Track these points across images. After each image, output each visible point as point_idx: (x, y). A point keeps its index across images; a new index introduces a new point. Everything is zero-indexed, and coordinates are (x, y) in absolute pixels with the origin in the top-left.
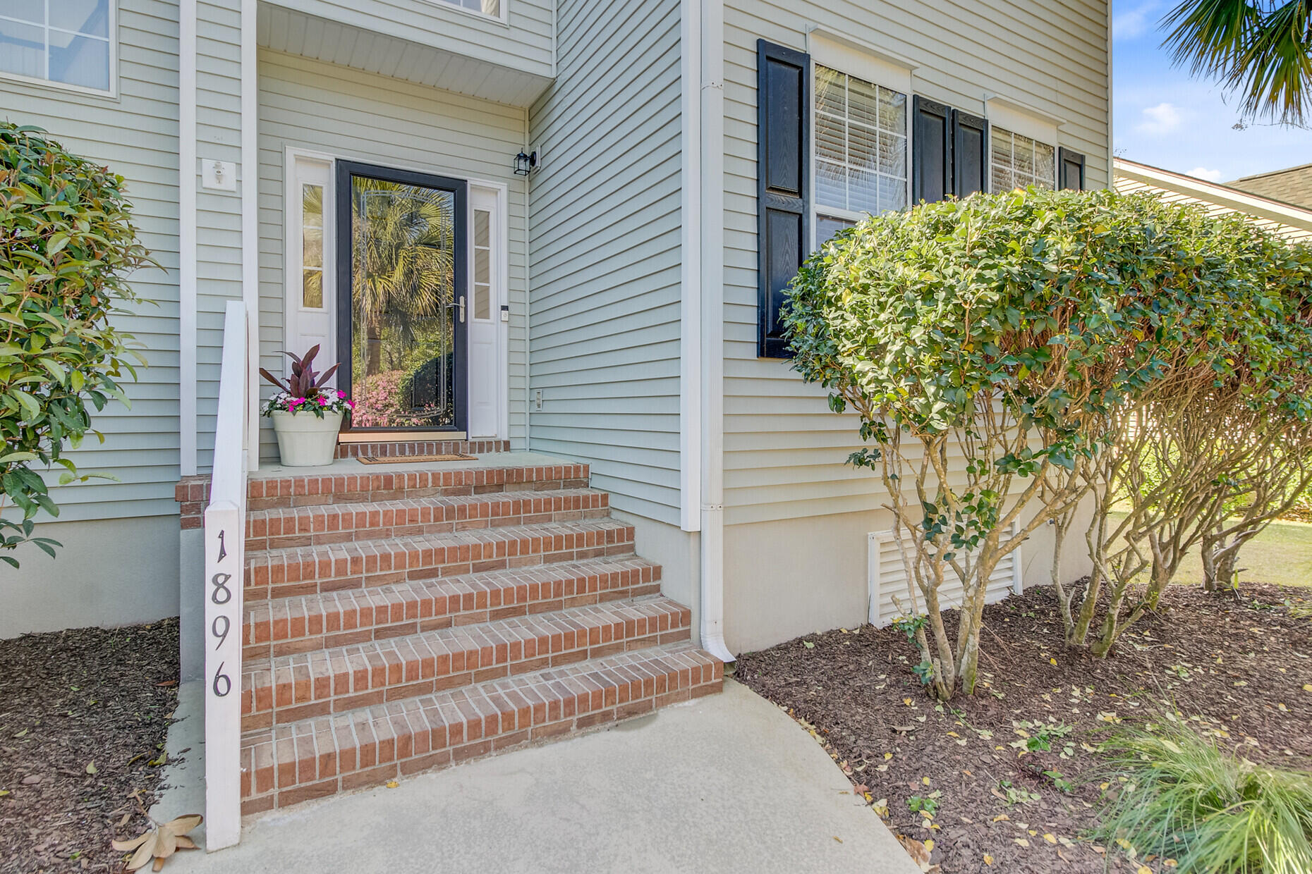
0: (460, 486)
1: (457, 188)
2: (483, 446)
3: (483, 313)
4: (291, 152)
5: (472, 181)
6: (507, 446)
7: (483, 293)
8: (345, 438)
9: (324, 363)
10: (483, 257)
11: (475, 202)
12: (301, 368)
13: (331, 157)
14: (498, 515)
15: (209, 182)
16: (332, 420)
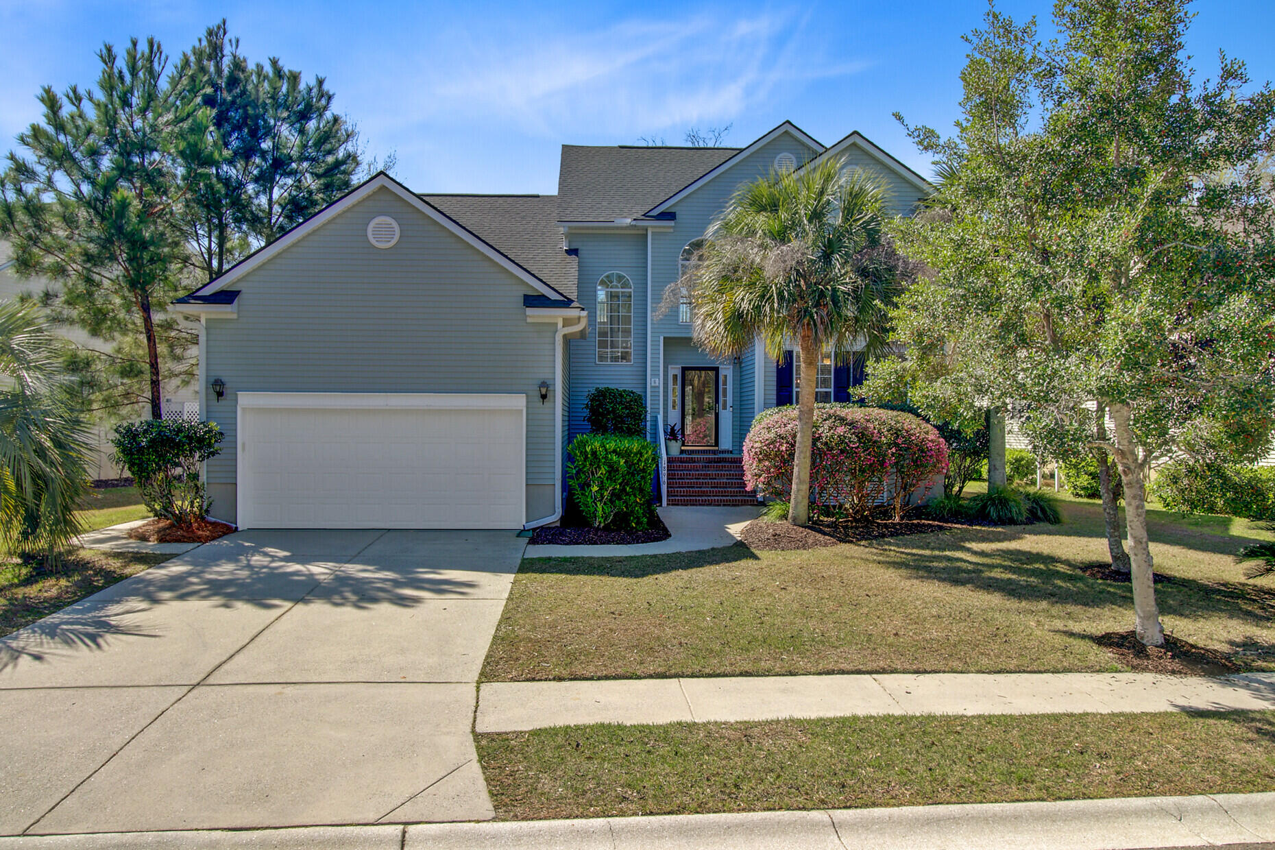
0: (710, 461)
1: (716, 369)
2: (723, 452)
3: (725, 408)
4: (670, 367)
5: (721, 367)
6: (731, 452)
7: (725, 402)
8: (683, 448)
9: (677, 428)
10: (725, 390)
11: (722, 373)
12: (673, 429)
13: (680, 366)
14: (718, 468)
15: (653, 385)
16: (679, 443)
